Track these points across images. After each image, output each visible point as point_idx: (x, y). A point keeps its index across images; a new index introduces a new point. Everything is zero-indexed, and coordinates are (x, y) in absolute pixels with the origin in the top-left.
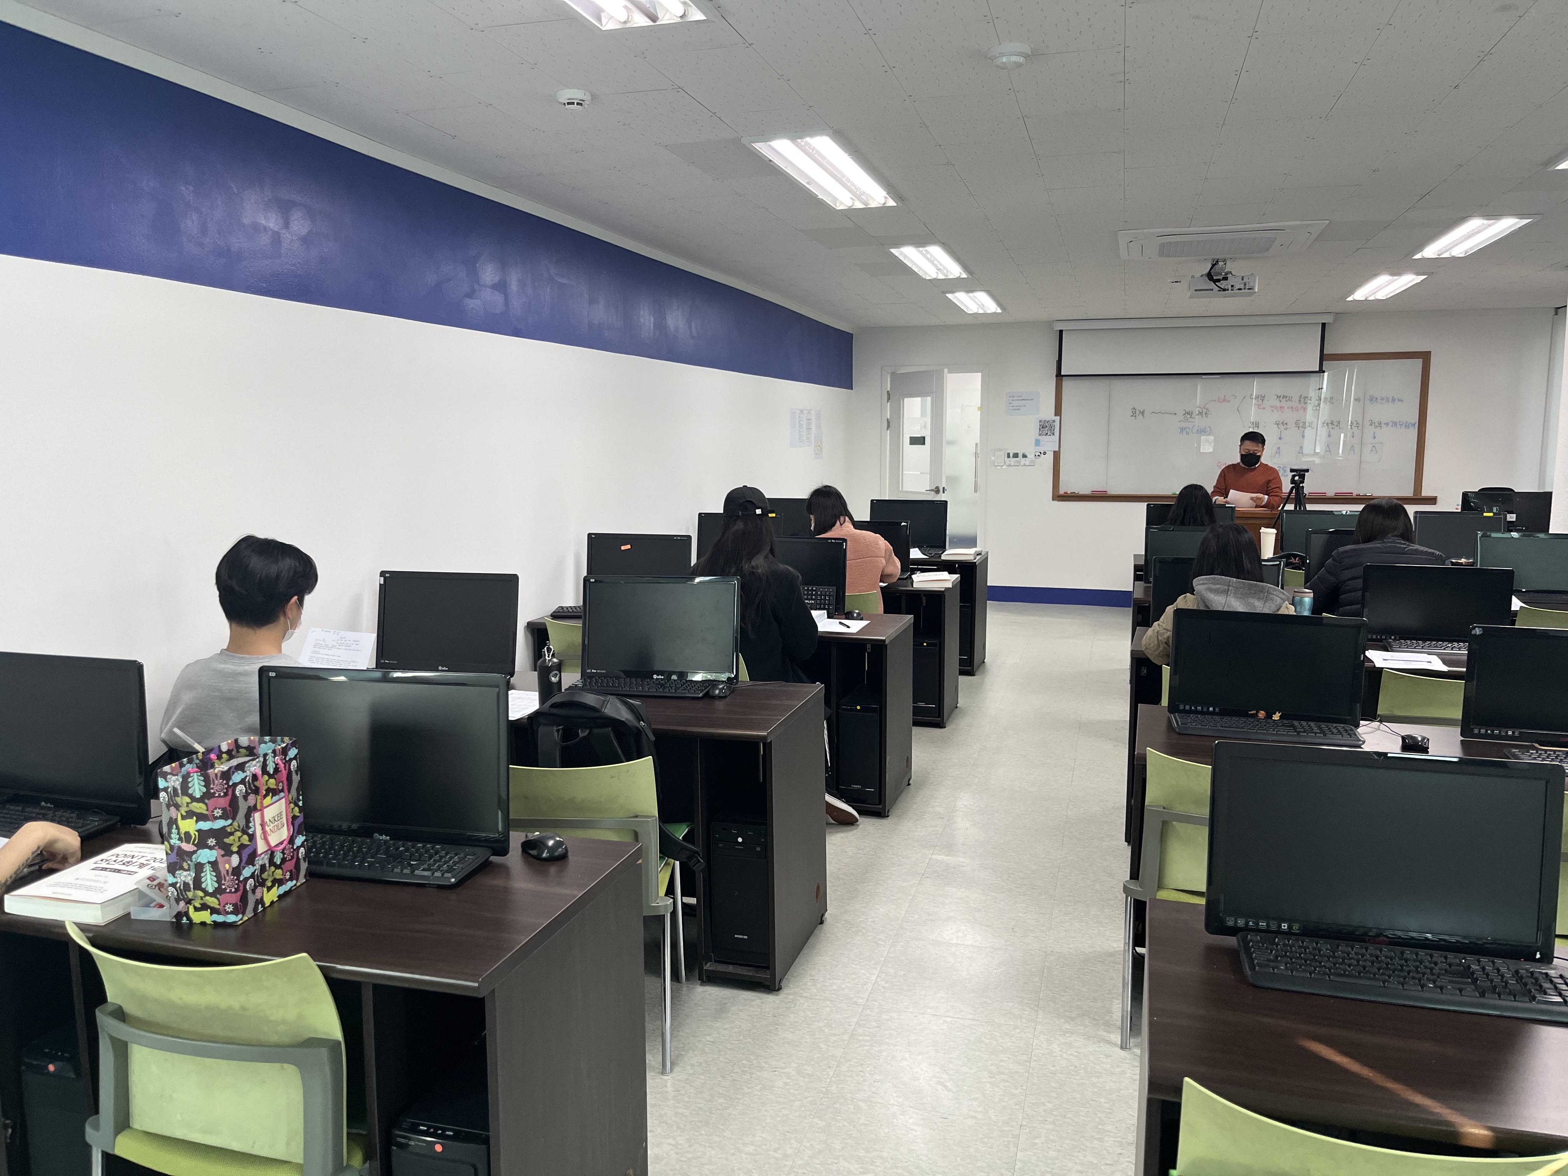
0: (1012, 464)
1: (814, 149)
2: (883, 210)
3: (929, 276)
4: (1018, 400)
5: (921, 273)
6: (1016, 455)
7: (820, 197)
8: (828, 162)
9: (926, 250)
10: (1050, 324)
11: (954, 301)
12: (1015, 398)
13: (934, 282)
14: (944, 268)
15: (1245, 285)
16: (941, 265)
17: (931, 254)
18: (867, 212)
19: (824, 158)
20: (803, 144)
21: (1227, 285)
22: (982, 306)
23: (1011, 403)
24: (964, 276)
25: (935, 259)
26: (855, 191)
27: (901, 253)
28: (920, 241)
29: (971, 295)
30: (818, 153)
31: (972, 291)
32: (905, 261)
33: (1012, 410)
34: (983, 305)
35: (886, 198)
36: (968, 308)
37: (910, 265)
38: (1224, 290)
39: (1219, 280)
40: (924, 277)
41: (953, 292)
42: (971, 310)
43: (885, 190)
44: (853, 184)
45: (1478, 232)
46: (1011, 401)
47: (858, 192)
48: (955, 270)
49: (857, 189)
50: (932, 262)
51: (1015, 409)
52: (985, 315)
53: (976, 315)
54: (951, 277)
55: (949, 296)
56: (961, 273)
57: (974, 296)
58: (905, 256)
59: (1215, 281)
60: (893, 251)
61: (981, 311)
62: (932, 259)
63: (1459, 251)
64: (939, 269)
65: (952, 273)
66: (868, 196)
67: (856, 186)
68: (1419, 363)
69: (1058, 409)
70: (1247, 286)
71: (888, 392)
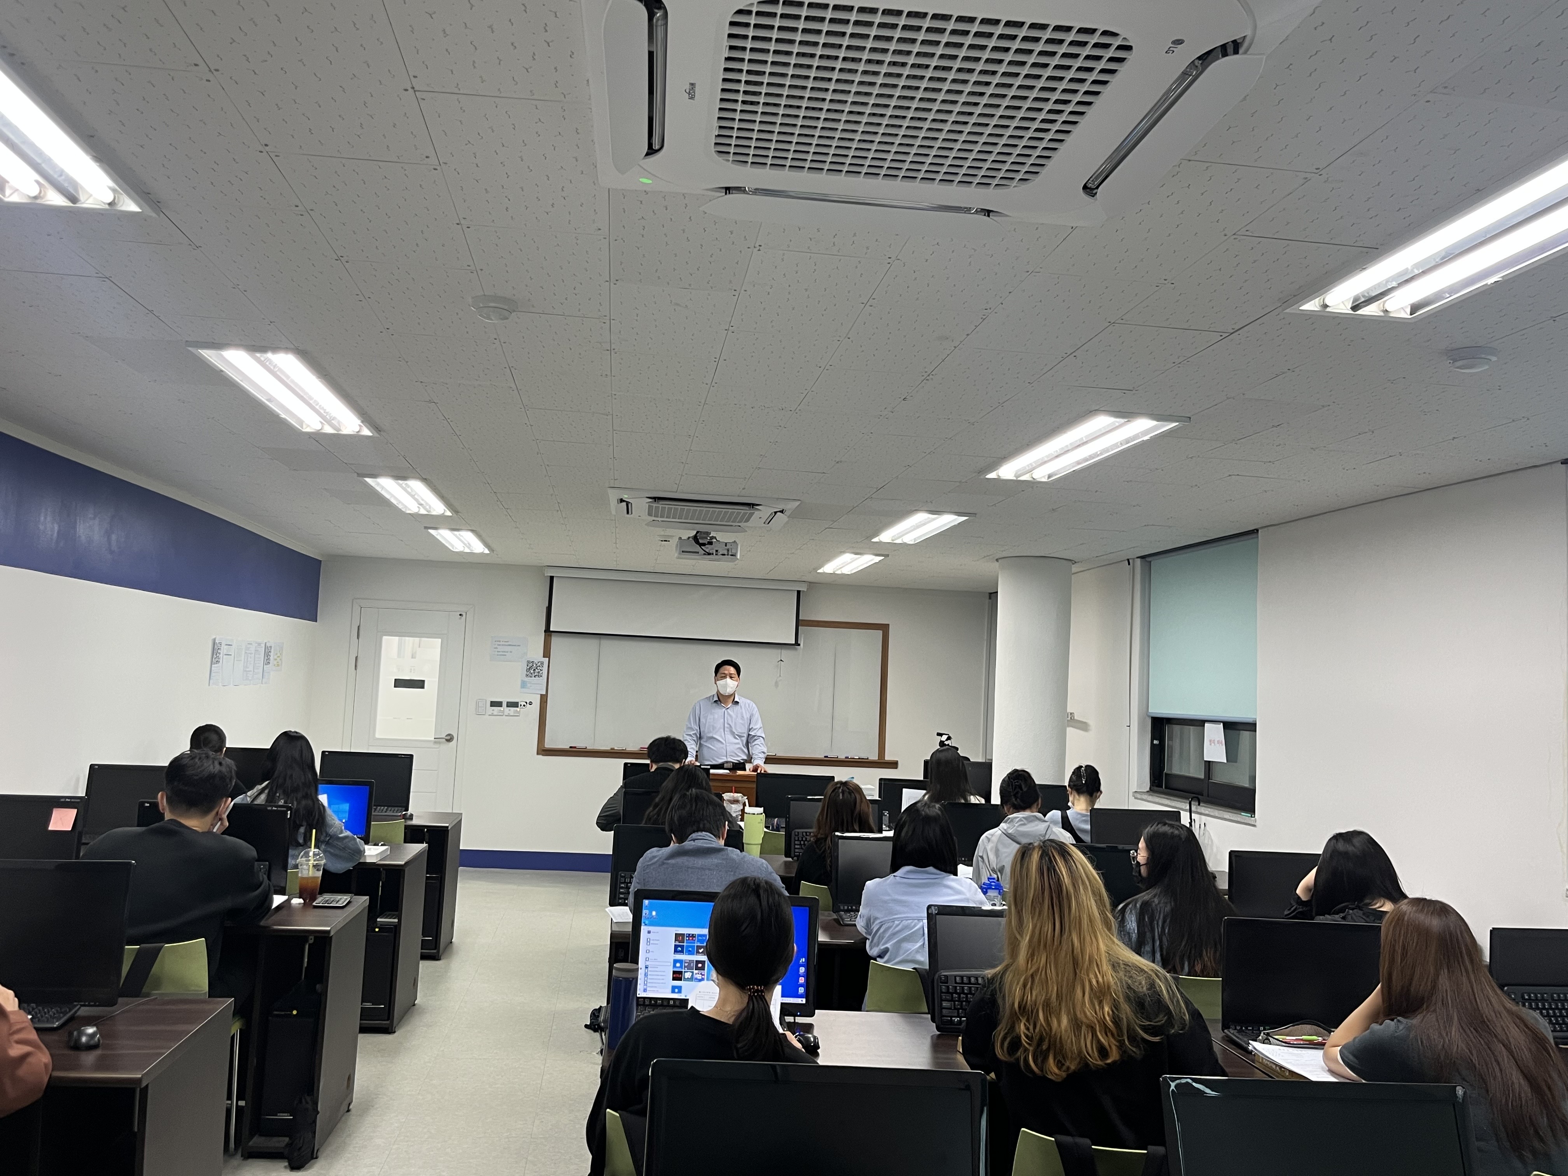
0: (495, 713)
1: (275, 366)
2: (356, 438)
3: (410, 510)
4: (505, 645)
5: (400, 506)
6: (499, 704)
7: (283, 416)
8: (293, 381)
9: (406, 484)
10: (541, 569)
11: (438, 537)
12: (501, 643)
13: (415, 517)
14: (427, 504)
16: (423, 500)
17: (412, 489)
18: (338, 439)
19: (288, 377)
20: (262, 359)
21: (712, 549)
22: (469, 546)
23: (496, 648)
24: (448, 513)
25: (416, 494)
26: (325, 415)
27: (378, 484)
28: (400, 476)
29: (456, 533)
30: (280, 370)
31: (458, 530)
32: (383, 493)
33: (498, 655)
34: (469, 544)
35: (360, 426)
36: (453, 546)
37: (387, 496)
38: (709, 554)
39: (704, 544)
40: (403, 510)
41: (435, 528)
42: (456, 548)
43: (359, 419)
44: (323, 408)
45: (924, 524)
46: (496, 646)
47: (327, 417)
48: (438, 507)
49: (327, 413)
50: (413, 496)
51: (501, 655)
52: (472, 554)
53: (461, 554)
54: (434, 513)
55: (431, 531)
56: (445, 510)
57: (459, 534)
58: (383, 488)
59: (701, 545)
60: (369, 480)
61: (467, 550)
62: (413, 493)
63: (909, 539)
64: (421, 505)
65: (434, 510)
66: (339, 422)
67: (325, 410)
68: (879, 633)
69: (547, 653)
70: (729, 552)
71: (359, 627)
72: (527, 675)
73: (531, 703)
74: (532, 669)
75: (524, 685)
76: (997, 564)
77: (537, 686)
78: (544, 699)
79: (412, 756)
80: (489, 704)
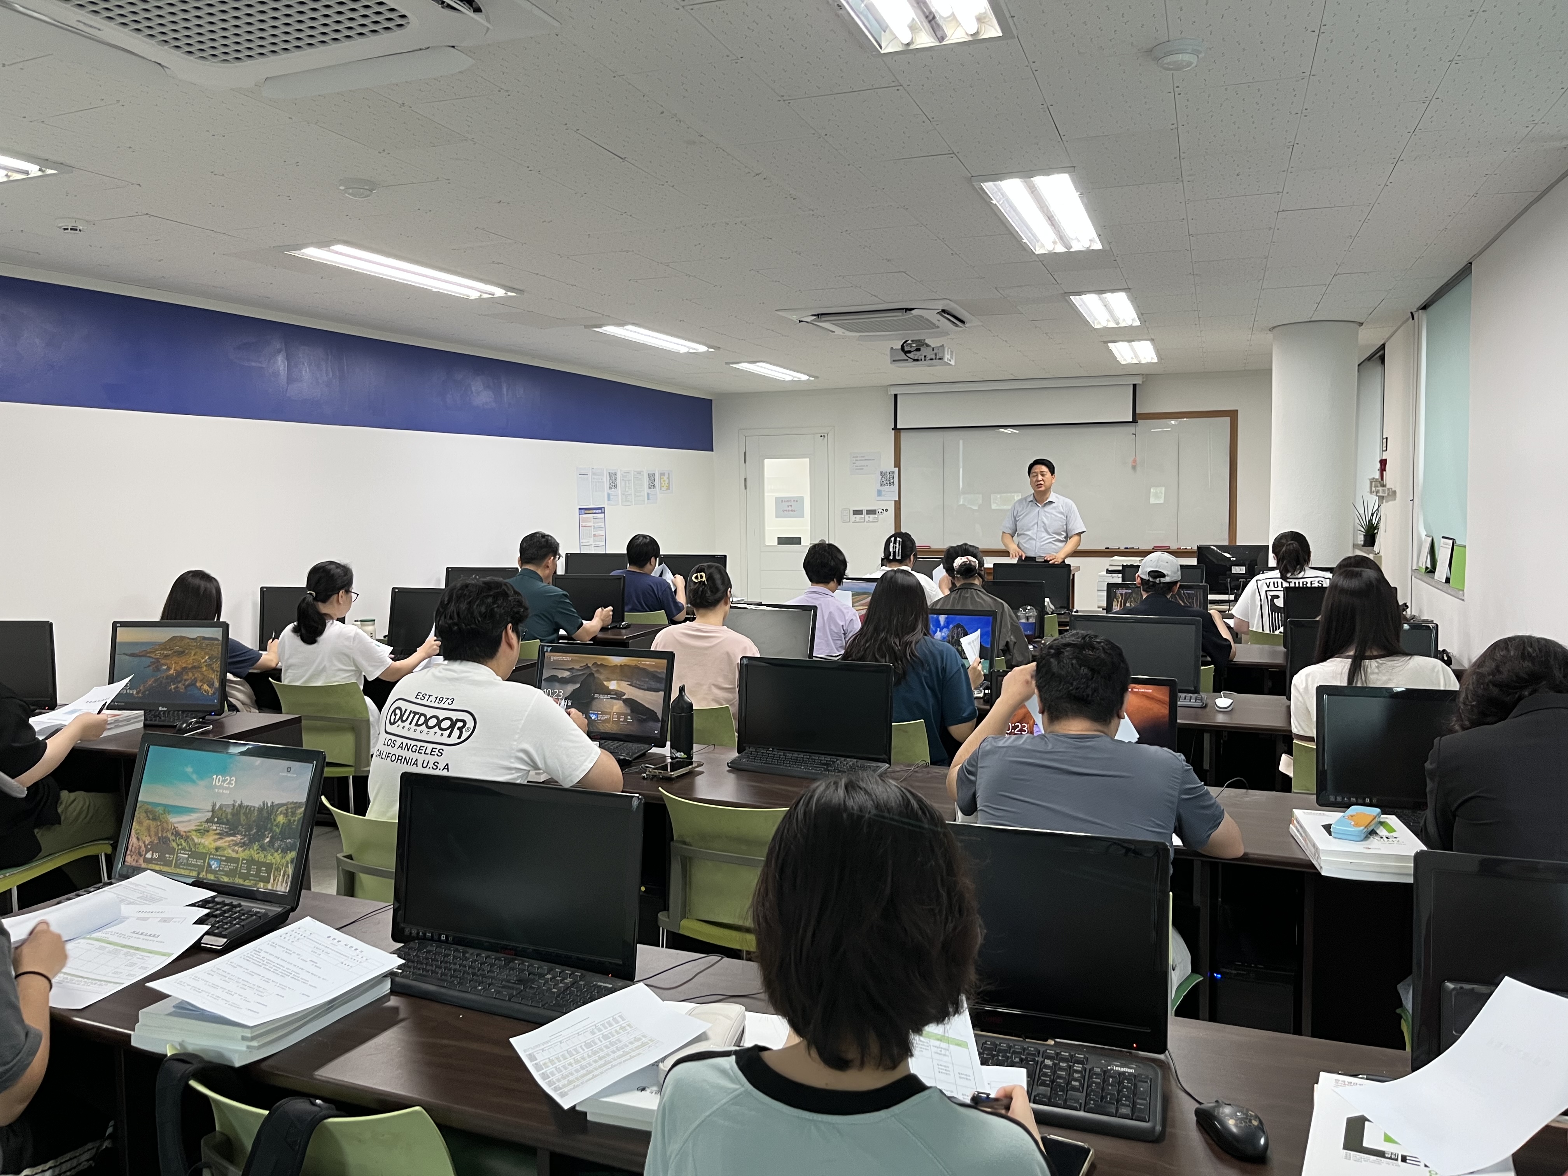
0: (857, 520)
4: (861, 460)
6: (857, 512)
7: (434, 290)
10: (881, 388)
11: (749, 370)
12: (858, 459)
15: (936, 355)
21: (921, 355)
23: (855, 464)
33: (857, 469)
38: (917, 360)
39: (910, 352)
41: (735, 363)
46: (855, 461)
48: (691, 345)
51: (859, 470)
55: (735, 366)
59: (906, 352)
61: (794, 379)
65: (695, 348)
66: (478, 288)
68: (1227, 420)
69: (897, 464)
70: (938, 357)
71: (745, 453)
72: (881, 485)
73: (887, 510)
74: (887, 479)
75: (879, 493)
76: (1270, 336)
77: (891, 493)
78: (898, 504)
79: (725, 556)
80: (852, 512)
